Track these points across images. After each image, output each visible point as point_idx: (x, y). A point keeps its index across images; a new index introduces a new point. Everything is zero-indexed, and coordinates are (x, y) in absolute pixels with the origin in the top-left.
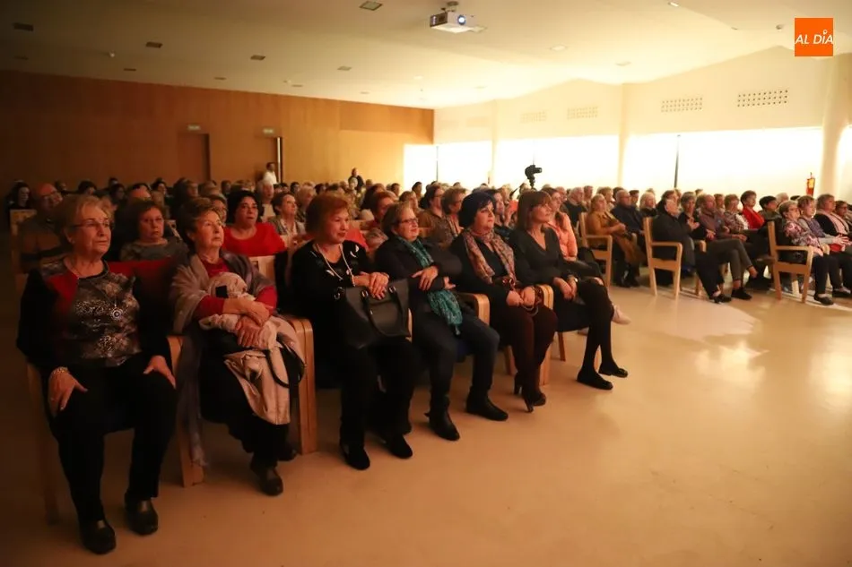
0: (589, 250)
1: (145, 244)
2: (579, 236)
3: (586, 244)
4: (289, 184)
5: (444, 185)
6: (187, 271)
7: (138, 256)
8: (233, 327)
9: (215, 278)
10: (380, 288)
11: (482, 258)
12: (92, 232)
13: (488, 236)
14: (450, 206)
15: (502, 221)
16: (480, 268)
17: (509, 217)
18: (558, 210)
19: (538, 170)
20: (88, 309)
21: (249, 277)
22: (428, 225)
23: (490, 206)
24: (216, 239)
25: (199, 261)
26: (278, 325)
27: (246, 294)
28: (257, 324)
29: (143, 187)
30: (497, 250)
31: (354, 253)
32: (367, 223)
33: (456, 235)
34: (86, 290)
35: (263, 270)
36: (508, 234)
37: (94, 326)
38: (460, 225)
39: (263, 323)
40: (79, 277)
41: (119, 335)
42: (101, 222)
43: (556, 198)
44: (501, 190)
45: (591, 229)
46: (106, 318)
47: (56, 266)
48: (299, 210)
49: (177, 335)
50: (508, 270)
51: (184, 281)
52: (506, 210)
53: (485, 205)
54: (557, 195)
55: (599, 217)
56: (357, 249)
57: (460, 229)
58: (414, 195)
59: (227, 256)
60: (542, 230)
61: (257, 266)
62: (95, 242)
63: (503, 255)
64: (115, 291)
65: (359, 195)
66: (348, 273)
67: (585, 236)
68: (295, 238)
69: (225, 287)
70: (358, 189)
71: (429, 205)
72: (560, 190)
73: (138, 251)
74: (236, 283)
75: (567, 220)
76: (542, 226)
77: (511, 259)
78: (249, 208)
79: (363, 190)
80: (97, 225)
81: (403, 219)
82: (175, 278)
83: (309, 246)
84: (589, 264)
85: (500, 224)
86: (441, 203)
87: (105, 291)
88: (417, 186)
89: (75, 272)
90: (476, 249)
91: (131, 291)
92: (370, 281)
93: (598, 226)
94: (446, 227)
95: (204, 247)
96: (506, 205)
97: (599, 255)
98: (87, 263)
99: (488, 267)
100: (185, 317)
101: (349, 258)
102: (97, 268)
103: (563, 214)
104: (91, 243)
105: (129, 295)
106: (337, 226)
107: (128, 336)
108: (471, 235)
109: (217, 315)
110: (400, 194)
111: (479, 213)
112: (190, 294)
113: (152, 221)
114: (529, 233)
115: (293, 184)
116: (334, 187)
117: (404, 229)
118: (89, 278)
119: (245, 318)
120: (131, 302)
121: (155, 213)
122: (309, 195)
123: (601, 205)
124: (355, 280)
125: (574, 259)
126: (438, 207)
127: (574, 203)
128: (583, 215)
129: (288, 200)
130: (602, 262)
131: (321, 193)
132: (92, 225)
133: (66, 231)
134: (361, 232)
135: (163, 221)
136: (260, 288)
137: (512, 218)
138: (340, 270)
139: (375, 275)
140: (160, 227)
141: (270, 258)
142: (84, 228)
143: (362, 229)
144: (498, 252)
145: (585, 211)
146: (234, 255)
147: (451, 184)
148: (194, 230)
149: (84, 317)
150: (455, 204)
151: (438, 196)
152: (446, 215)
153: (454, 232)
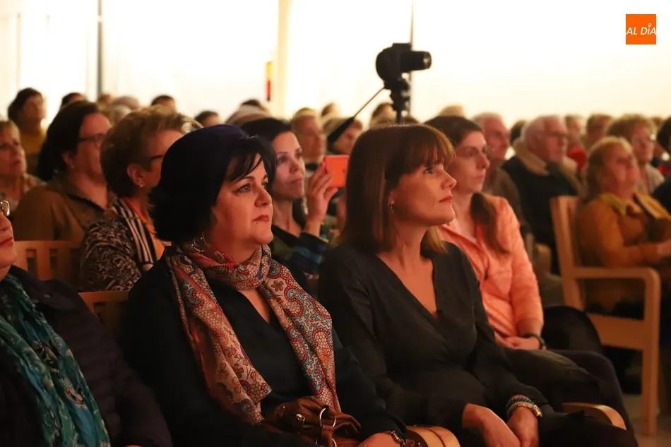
0: (581, 317)
2: (548, 268)
3: (574, 299)
11: (231, 340)
13: (253, 270)
14: (132, 172)
15: (300, 219)
16: (224, 372)
17: (323, 206)
18: (479, 188)
19: (419, 61)
22: (59, 232)
23: (259, 173)
30: (279, 312)
36: (319, 259)
43: (474, 151)
44: (300, 123)
45: (589, 253)
50: (317, 381)
52: (312, 184)
53: (244, 170)
54: (477, 140)
55: (616, 210)
57: (160, 246)
60: (427, 251)
63: (300, 328)
67: (572, 273)
72: (489, 125)
75: (509, 221)
76: (427, 236)
77: (325, 343)
84: (577, 359)
85: (294, 230)
90: (210, 311)
93: (614, 240)
94: (116, 240)
96: (311, 167)
97: (613, 332)
99: (249, 368)
103: (496, 200)
108: (197, 264)
111: (227, 194)
114: (384, 259)
123: (622, 175)
125: (531, 345)
126: (91, 175)
127: (536, 165)
128: (565, 204)
130: (625, 359)
137: (332, 210)
144: (285, 321)
145: (572, 192)
150: (146, 164)
151: (93, 139)
152: (119, 202)
153: (147, 260)
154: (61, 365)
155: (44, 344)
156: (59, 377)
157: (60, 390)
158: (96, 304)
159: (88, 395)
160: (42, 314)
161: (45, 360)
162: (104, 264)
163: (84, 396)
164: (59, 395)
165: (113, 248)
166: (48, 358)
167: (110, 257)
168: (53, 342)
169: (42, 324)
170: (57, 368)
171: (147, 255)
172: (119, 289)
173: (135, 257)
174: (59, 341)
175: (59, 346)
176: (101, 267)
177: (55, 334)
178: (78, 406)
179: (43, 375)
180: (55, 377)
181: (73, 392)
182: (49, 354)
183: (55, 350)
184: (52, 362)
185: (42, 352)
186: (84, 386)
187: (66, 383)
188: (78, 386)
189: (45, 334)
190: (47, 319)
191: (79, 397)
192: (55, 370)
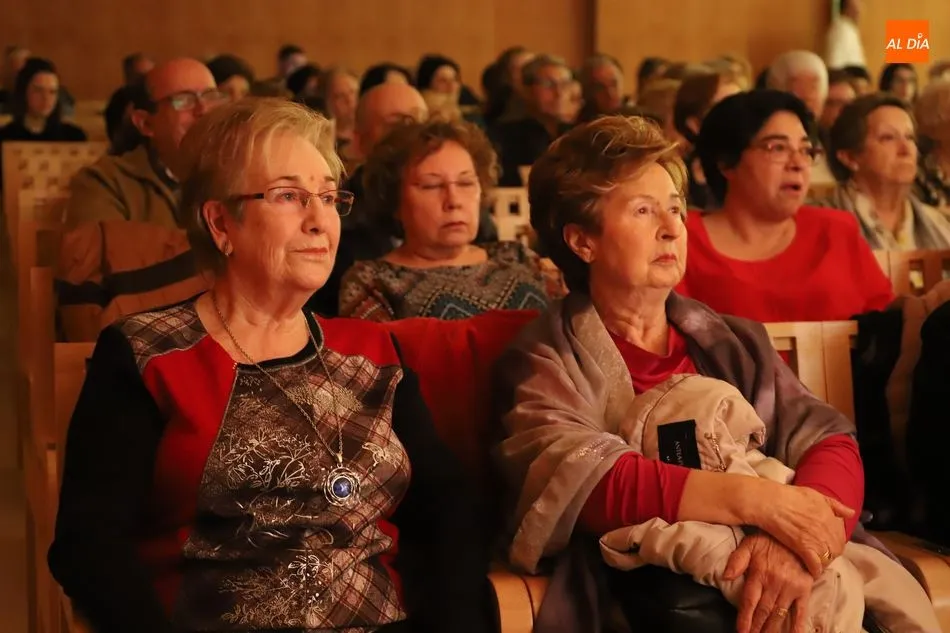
1: (420, 265)
4: (876, 73)
6: (563, 366)
7: (395, 304)
8: (719, 567)
9: (654, 392)
12: (287, 218)
20: (259, 465)
21: (768, 397)
24: (664, 259)
25: (604, 333)
26: (867, 571)
27: (757, 456)
28: (805, 565)
29: (396, 80)
34: (256, 404)
35: (810, 373)
37: (271, 518)
39: (825, 565)
40: (237, 358)
41: (343, 557)
42: (314, 188)
46: (308, 495)
47: (173, 322)
49: (520, 572)
51: (551, 399)
59: (696, 320)
61: (790, 357)
62: (292, 251)
64: (342, 411)
68: (917, 263)
69: (690, 425)
73: (396, 285)
74: (728, 414)
78: (792, 153)
80: (304, 198)
82: (525, 388)
87: (310, 409)
89: (226, 344)
91: (388, 414)
95: (622, 283)
98: (263, 318)
100: (554, 520)
102: (291, 334)
104: (282, 253)
105: (383, 427)
107: (369, 561)
109: (660, 523)
112: (576, 444)
113: (444, 186)
118: (266, 364)
119: (760, 543)
120: (388, 451)
121: (454, 161)
129: (883, 129)
132: (289, 196)
133: (210, 212)
135: (476, 192)
136: (807, 437)
140: (469, 209)
141: (837, 330)
142: (264, 205)
146: (718, 319)
148: (594, 227)
149: (247, 492)
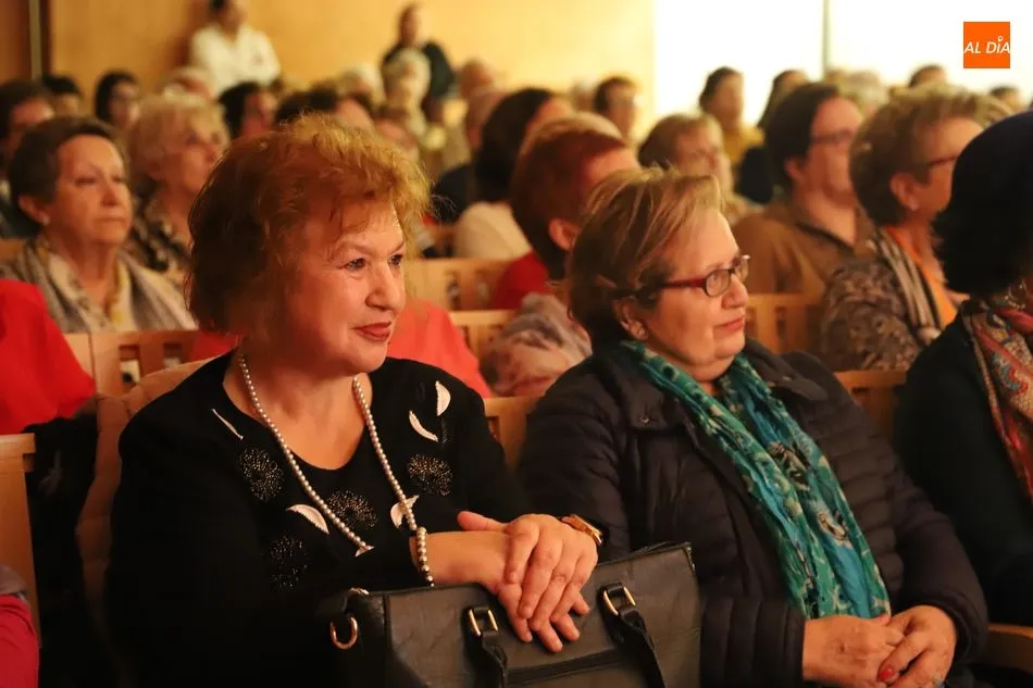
5: (860, 79)
10: (557, 591)
14: (898, 187)
31: (429, 420)
32: (482, 274)
33: (934, 334)
38: (952, 285)
48: (140, 212)
56: (444, 399)
58: (713, 133)
65: (436, 139)
66: (396, 517)
68: (130, 350)
70: (431, 108)
71: (788, 182)
79: (455, 111)
81: (682, 274)
83: (207, 385)
86: (855, 174)
88: (718, 89)
92: (509, 556)
94: (876, 292)
101: (401, 443)
106: (353, 289)
110: (641, 129)
115: (109, 85)
116: (322, 100)
117: (682, 321)
122: (192, 140)
124: (436, 552)
131: (255, 131)
134: (458, 318)
138: (358, 506)
139: (536, 527)
143: (457, 304)
147: (895, 74)
150: (922, 174)
151: (833, 138)
152: (878, 233)
153: (924, 320)
154: (811, 478)
155: (787, 448)
156: (809, 497)
157: (811, 517)
158: (857, 391)
159: (852, 527)
160: (781, 403)
161: (788, 471)
162: (857, 329)
163: (847, 528)
164: (811, 525)
165: (871, 305)
166: (793, 468)
167: (867, 319)
168: (799, 445)
169: (782, 418)
170: (807, 483)
171: (924, 314)
172: (881, 368)
173: (906, 318)
174: (808, 444)
175: (808, 451)
176: (853, 333)
177: (802, 433)
178: (837, 543)
179: (786, 496)
180: (803, 497)
181: (830, 521)
182: (794, 464)
183: (802, 457)
184: (798, 475)
185: (784, 459)
186: (847, 514)
187: (820, 507)
188: (838, 513)
189: (787, 434)
190: (788, 410)
191: (840, 530)
192: (803, 487)
